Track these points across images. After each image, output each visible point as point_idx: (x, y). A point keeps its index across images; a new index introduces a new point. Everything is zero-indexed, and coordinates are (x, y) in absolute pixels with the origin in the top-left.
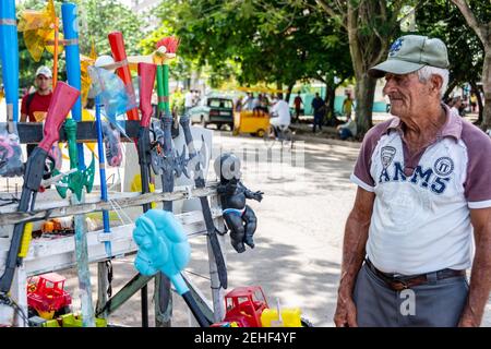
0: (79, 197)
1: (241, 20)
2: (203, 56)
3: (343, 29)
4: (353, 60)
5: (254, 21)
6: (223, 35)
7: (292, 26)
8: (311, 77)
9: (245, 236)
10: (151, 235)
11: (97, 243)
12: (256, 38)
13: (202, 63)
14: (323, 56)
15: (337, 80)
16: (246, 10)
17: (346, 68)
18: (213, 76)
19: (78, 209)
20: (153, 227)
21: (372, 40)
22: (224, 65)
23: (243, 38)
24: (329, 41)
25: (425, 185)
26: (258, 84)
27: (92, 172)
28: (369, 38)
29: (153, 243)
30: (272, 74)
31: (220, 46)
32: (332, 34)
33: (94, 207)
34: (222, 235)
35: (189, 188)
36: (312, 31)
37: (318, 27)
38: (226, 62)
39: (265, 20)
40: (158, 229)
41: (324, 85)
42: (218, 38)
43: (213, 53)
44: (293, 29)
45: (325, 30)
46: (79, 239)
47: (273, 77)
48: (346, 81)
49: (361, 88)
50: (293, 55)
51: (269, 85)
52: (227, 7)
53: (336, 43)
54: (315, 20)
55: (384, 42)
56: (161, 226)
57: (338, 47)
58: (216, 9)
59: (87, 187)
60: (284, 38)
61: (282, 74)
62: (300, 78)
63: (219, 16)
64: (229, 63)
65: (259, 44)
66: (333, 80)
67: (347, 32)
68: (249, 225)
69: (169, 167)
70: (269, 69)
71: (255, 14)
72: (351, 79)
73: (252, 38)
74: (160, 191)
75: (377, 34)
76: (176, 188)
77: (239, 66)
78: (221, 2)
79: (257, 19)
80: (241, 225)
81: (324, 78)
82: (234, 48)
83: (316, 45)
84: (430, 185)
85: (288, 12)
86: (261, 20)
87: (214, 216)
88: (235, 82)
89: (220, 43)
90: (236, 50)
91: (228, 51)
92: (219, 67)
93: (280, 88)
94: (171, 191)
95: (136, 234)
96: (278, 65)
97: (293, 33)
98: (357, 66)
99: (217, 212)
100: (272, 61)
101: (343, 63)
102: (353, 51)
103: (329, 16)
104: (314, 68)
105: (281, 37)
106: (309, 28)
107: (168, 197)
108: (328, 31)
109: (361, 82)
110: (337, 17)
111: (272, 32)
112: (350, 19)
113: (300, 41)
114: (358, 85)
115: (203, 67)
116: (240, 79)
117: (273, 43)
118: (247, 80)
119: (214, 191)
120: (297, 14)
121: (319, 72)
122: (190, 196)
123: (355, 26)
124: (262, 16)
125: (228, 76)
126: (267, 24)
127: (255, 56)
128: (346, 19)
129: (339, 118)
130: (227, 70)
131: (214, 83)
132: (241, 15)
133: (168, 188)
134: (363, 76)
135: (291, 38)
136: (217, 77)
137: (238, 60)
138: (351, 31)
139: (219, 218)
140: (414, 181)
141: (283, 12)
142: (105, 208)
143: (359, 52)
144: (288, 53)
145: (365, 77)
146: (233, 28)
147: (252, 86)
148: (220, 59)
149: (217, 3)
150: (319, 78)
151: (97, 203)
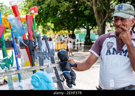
0: (9, 69)
1: (52, 7)
2: (39, 22)
3: (91, 7)
4: (96, 19)
5: (57, 7)
6: (46, 14)
7: (72, 8)
8: (80, 27)
9: (72, 81)
10: (38, 81)
11: (17, 86)
12: (58, 14)
13: (38, 25)
14: (85, 19)
15: (90, 27)
16: (54, 3)
17: (94, 23)
18: (43, 29)
19: (9, 73)
20: (39, 78)
21: (103, 11)
22: (47, 25)
23: (54, 14)
24: (87, 13)
25: (125, 55)
26: (61, 31)
27: (13, 59)
28: (102, 10)
29: (40, 84)
30: (66, 27)
31: (45, 18)
32: (88, 10)
33: (15, 72)
34: (63, 81)
35: (49, 64)
36: (80, 9)
37: (82, 8)
38: (48, 24)
39: (62, 6)
40: (41, 79)
41: (86, 30)
42: (44, 15)
43: (42, 21)
44: (72, 9)
45: (85, 8)
46: (10, 85)
47: (66, 28)
48: (94, 27)
49: (100, 30)
50: (73, 19)
51: (65, 31)
52: (47, 3)
53: (89, 13)
54: (80, 5)
55: (107, 11)
56: (42, 77)
57: (90, 14)
58: (43, 4)
59: (11, 64)
60: (69, 13)
61: (70, 26)
62: (76, 28)
63: (44, 6)
64: (49, 24)
65: (60, 16)
66: (89, 27)
67: (93, 8)
68: (73, 77)
69: (41, 56)
70: (64, 25)
71: (58, 4)
72: (96, 26)
73: (57, 14)
74: (39, 65)
75: (105, 8)
76: (44, 64)
77: (53, 25)
78: (44, 1)
79: (58, 6)
80: (70, 77)
81: (86, 27)
82: (50, 18)
83: (81, 15)
84: (127, 55)
85: (70, 3)
86: (60, 6)
87: (59, 74)
88: (51, 31)
89: (45, 17)
90: (51, 19)
91: (48, 19)
92: (45, 26)
93: (69, 32)
94: (43, 65)
95: (32, 82)
96: (68, 23)
97: (72, 11)
98: (98, 21)
99: (60, 73)
100: (65, 22)
101: (92, 21)
102: (96, 16)
103: (85, 3)
104: (81, 24)
105: (68, 12)
106: (78, 8)
107: (42, 67)
108: (86, 9)
109: (100, 27)
110: (89, 3)
111: (64, 11)
112: (94, 4)
113: (75, 13)
114: (99, 28)
115: (39, 27)
116: (53, 30)
117: (65, 15)
118: (56, 30)
119: (59, 65)
120: (73, 3)
121: (84, 25)
122: (50, 67)
123: (96, 6)
124: (60, 5)
125: (49, 29)
126: (62, 7)
127: (59, 21)
128: (92, 4)
129: (92, 42)
130: (49, 27)
131: (44, 32)
132: (52, 5)
133: (41, 64)
134: (100, 25)
135: (72, 13)
136: (45, 30)
137: (52, 23)
138: (94, 8)
139: (61, 75)
140: (121, 54)
141: (68, 3)
142: (19, 72)
143: (98, 16)
144: (71, 18)
145: (101, 25)
146: (49, 11)
147: (58, 32)
148: (45, 23)
149: (43, 1)
150: (84, 27)
151: (15, 71)
